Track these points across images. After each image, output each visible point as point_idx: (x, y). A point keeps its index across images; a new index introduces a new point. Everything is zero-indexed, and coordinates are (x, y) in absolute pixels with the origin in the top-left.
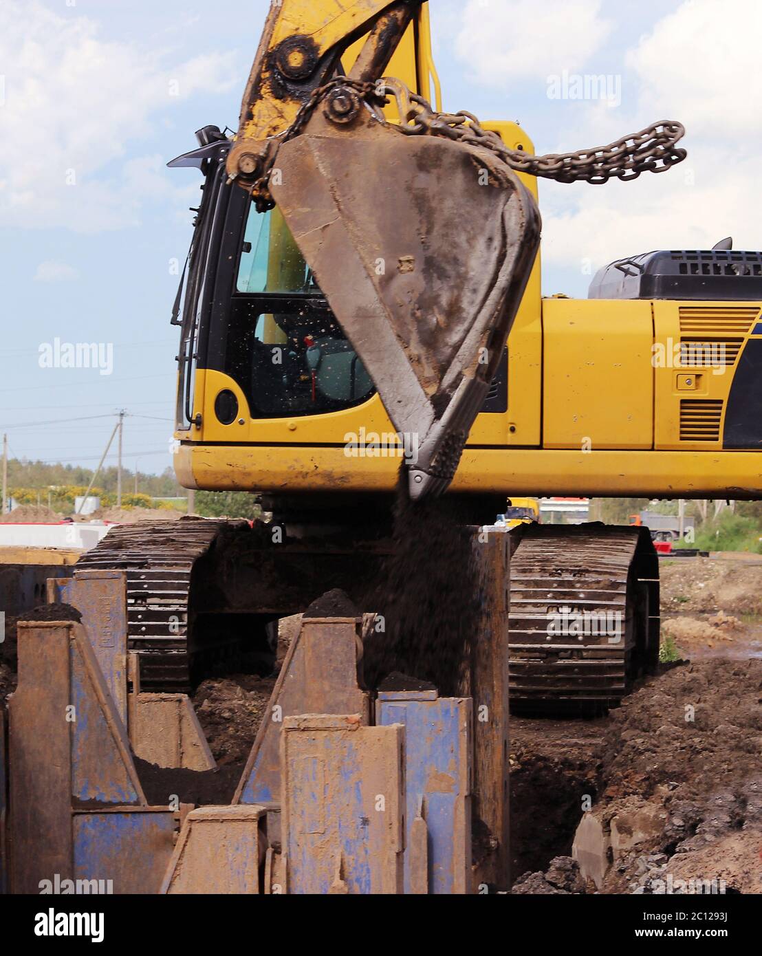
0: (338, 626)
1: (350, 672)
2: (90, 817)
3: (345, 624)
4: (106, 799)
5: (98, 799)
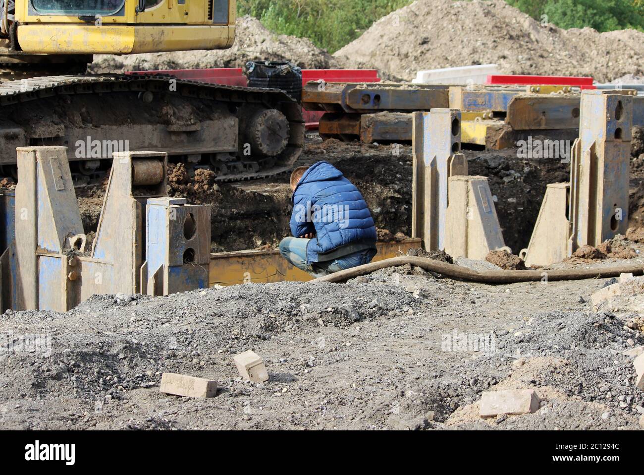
1: (128, 186)
2: (45, 258)
5: (47, 248)
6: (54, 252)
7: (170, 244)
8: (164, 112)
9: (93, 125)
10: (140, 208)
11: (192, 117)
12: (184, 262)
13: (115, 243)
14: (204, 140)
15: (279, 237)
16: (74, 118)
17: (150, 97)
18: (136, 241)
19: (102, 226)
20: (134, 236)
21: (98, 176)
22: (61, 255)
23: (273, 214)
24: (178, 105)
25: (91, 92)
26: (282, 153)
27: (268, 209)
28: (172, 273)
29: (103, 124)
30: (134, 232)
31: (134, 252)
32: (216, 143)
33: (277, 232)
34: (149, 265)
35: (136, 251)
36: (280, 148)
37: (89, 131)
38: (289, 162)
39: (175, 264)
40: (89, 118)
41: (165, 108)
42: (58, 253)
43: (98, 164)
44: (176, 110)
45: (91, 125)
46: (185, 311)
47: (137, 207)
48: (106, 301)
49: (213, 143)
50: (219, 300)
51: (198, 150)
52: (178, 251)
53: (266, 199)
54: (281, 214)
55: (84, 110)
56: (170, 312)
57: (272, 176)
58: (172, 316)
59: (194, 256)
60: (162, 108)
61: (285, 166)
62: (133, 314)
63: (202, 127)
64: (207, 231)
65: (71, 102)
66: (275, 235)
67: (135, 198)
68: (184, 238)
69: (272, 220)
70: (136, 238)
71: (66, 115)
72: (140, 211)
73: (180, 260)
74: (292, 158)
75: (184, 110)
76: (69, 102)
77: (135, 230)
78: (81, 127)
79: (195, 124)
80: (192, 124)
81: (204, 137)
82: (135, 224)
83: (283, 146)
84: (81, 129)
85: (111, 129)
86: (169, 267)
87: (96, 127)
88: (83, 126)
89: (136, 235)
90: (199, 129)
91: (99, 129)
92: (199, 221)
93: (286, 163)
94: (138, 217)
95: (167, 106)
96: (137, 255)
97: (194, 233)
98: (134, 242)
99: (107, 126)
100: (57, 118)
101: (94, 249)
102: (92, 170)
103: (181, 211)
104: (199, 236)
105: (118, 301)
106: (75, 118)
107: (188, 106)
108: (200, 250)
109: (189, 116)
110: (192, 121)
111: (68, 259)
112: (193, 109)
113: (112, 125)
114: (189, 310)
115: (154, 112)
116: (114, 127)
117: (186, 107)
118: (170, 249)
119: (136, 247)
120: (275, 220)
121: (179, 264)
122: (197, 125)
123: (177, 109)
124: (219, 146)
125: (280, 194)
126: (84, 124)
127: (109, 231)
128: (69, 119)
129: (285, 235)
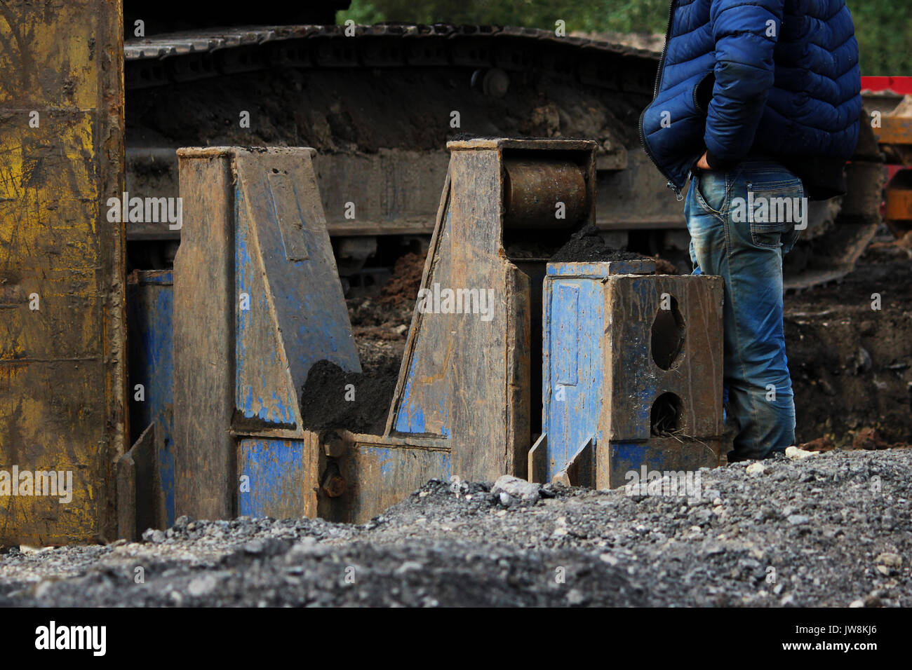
0: (482, 154)
1: (494, 228)
2: (255, 443)
3: (488, 151)
4: (269, 417)
5: (261, 417)
6: (281, 426)
7: (615, 378)
8: (537, 120)
9: (359, 149)
10: (527, 289)
11: (607, 135)
12: (653, 432)
13: (457, 388)
14: (636, 196)
15: (840, 429)
16: (311, 126)
17: (501, 84)
18: (516, 377)
19: (419, 344)
20: (511, 365)
21: (370, 280)
22: (300, 432)
23: (823, 371)
24: (572, 106)
25: (354, 64)
26: (827, 234)
27: (809, 358)
28: (621, 462)
29: (383, 146)
30: (511, 356)
31: (511, 408)
32: (665, 205)
33: (833, 417)
34: (552, 444)
35: (515, 406)
36: (822, 221)
37: (349, 161)
38: (845, 259)
39: (629, 436)
40: (349, 129)
41: (540, 110)
42: (293, 427)
43: (371, 248)
44: (567, 117)
45: (354, 147)
46: (717, 511)
47: (518, 287)
48: (469, 497)
49: (657, 205)
50: (812, 479)
51: (621, 221)
52: (635, 400)
53: (803, 333)
54: (841, 372)
55: (335, 108)
56: (670, 516)
57: (803, 290)
58: (678, 526)
59: (677, 416)
60: (531, 112)
61: (834, 268)
62: (562, 521)
63: (631, 162)
64: (714, 347)
65: (304, 86)
66: (828, 423)
67: (512, 262)
68: (652, 365)
69: (820, 388)
70: (516, 369)
71: (291, 118)
72: (525, 297)
73: (643, 426)
74: (852, 250)
75: (587, 116)
76: (298, 86)
77: (512, 349)
78: (328, 151)
79: (613, 152)
80: (608, 153)
81: (633, 190)
82: (513, 333)
83: (829, 218)
84: (329, 157)
85: (406, 159)
86: (612, 442)
87: (367, 151)
88: (336, 149)
89: (517, 362)
90: (624, 166)
91: (375, 158)
92: (692, 317)
93: (836, 261)
94: (520, 313)
95: (544, 104)
96: (518, 417)
97: (679, 351)
98: (511, 381)
99: (395, 151)
100: (269, 124)
101: (396, 409)
102: (357, 261)
103: (643, 287)
104: (693, 359)
105: (504, 497)
106: (315, 128)
107: (596, 107)
108: (696, 400)
109: (600, 131)
110: (608, 145)
111: (322, 442)
112: (607, 117)
113: (409, 148)
114: (729, 509)
115: (512, 121)
116: (415, 155)
117: (592, 110)
118: (614, 395)
119: (517, 394)
120: (828, 387)
121: (639, 435)
122: (620, 156)
123: (570, 113)
124: (672, 213)
125: (836, 323)
126: (336, 142)
127: (438, 357)
128: (299, 129)
129: (854, 425)
